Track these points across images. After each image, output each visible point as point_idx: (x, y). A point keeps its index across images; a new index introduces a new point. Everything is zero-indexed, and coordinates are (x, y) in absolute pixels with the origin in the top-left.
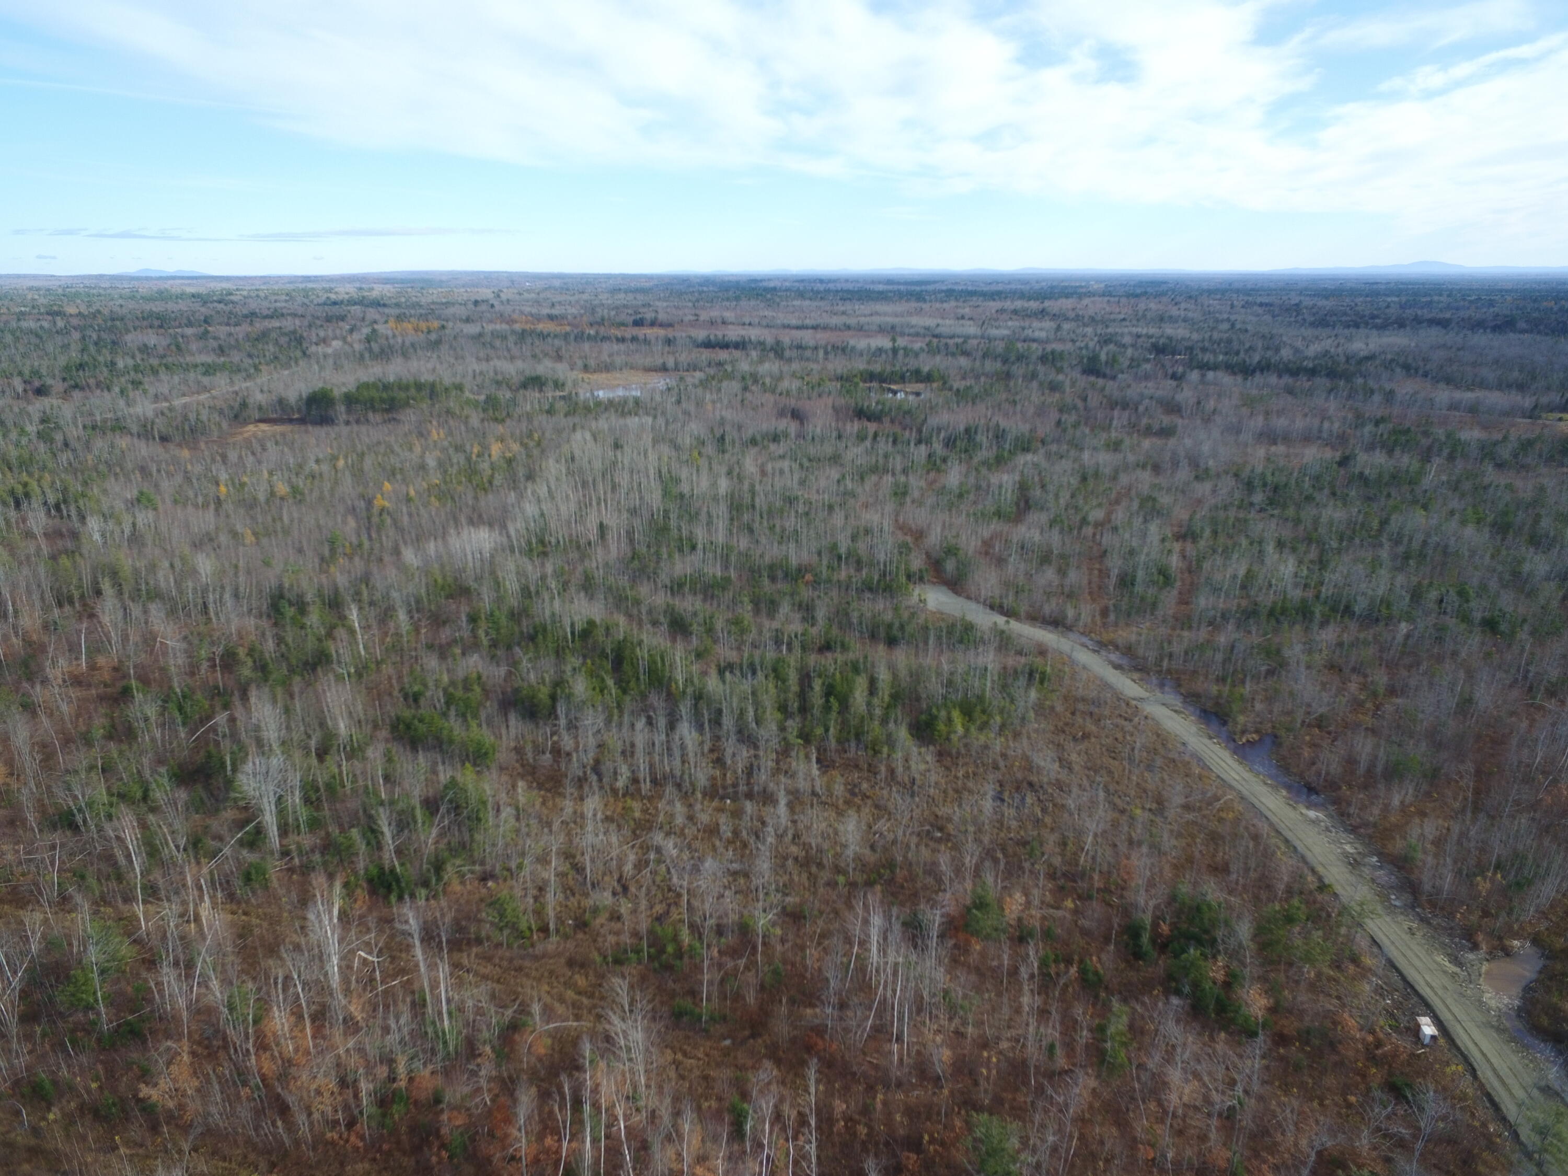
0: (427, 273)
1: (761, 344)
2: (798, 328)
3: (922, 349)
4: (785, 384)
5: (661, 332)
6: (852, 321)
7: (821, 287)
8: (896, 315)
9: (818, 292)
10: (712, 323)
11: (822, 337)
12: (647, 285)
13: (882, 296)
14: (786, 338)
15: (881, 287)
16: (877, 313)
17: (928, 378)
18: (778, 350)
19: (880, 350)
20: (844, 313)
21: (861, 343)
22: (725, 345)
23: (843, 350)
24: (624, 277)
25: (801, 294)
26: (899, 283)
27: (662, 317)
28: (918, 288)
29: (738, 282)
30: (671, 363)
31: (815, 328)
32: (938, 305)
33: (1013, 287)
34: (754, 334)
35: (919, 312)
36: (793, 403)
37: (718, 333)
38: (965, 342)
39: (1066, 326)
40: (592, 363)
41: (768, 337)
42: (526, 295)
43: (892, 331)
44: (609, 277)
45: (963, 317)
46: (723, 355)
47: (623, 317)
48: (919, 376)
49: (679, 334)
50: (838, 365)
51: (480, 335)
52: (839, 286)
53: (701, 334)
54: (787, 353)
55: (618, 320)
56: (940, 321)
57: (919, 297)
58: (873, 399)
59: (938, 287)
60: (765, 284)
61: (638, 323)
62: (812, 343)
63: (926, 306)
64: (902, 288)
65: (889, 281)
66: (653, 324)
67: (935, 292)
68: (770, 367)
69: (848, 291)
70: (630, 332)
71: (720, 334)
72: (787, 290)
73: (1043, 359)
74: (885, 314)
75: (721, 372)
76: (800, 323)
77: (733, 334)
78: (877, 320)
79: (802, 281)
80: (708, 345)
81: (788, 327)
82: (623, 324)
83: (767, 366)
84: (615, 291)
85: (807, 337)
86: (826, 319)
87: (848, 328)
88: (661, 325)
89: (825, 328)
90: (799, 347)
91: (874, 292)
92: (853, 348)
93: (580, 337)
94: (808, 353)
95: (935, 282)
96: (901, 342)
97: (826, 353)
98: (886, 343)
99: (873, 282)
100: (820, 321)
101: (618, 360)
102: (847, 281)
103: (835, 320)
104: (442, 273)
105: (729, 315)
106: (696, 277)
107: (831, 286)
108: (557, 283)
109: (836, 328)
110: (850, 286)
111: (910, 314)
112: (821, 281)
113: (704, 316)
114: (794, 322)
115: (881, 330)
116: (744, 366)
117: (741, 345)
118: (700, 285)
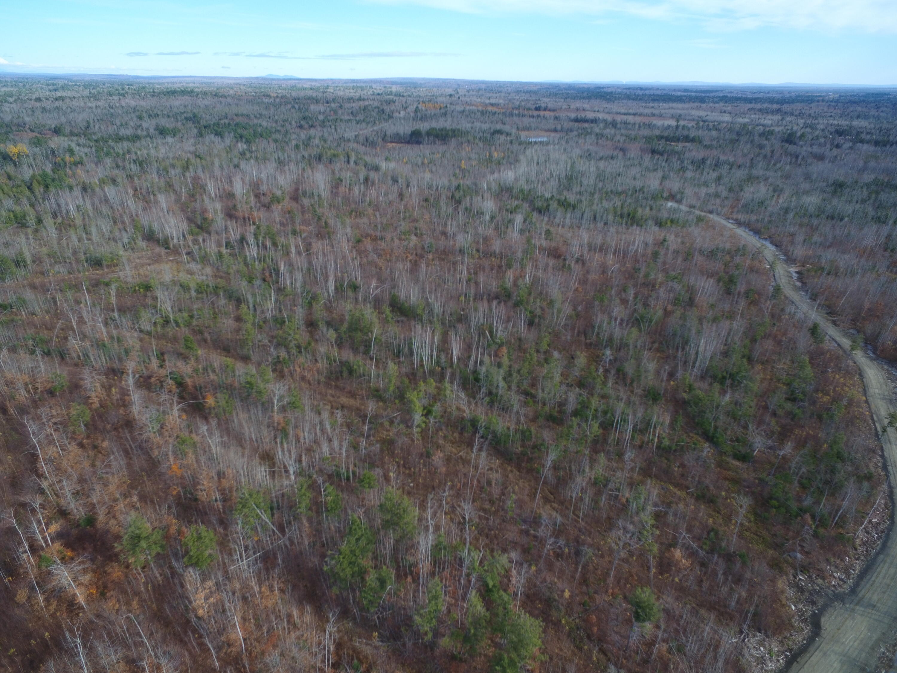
0: (411, 79)
1: (605, 121)
2: (625, 114)
3: (693, 127)
4: (618, 138)
5: (552, 114)
6: (656, 112)
7: (641, 93)
8: (683, 109)
9: (638, 95)
10: (577, 110)
11: (638, 119)
12: (534, 89)
13: (679, 99)
14: (619, 118)
15: (679, 94)
16: (672, 108)
17: (693, 140)
18: (614, 124)
19: (669, 126)
20: (652, 107)
21: (659, 122)
22: (586, 121)
23: (650, 126)
24: (521, 83)
25: (628, 97)
26: (692, 91)
27: (550, 106)
28: (703, 95)
29: (588, 88)
30: (559, 127)
31: (634, 114)
32: (711, 105)
33: (770, 95)
34: (601, 116)
35: (698, 108)
36: (621, 145)
37: (582, 115)
38: (719, 124)
39: (788, 119)
40: (521, 126)
41: (609, 118)
42: (471, 93)
43: (678, 118)
44: (512, 83)
45: (725, 112)
46: (586, 125)
47: (529, 105)
48: (687, 139)
49: (562, 115)
50: (645, 132)
51: (463, 111)
52: (652, 92)
53: (573, 115)
54: (619, 126)
55: (527, 106)
56: (709, 113)
57: (702, 100)
58: (661, 145)
59: (717, 94)
60: (605, 90)
61: (538, 109)
62: (632, 122)
63: (704, 105)
64: (693, 94)
65: (686, 90)
66: (545, 109)
67: (714, 97)
68: (609, 131)
69: (658, 95)
70: (535, 113)
71: (583, 116)
72: (619, 94)
73: (761, 135)
74: (678, 109)
75: (586, 133)
76: (626, 111)
77: (590, 115)
78: (672, 111)
79: (629, 89)
80: (577, 120)
81: (620, 113)
82: (529, 109)
83: (608, 130)
84: (518, 92)
85: (630, 119)
86: (642, 110)
87: (653, 115)
88: (550, 110)
89: (640, 115)
90: (625, 123)
91: (674, 96)
92: (655, 125)
93: (511, 114)
94: (630, 126)
95: (716, 91)
96: (682, 123)
97: (640, 127)
98: (673, 123)
99: (675, 90)
100: (638, 111)
101: (533, 125)
102: (658, 89)
103: (647, 111)
104: (419, 79)
105: (586, 106)
106: (563, 84)
107: (647, 92)
108: (483, 86)
109: (647, 115)
110: (659, 93)
111: (692, 109)
112: (641, 89)
113: (572, 106)
114: (623, 111)
115: (672, 117)
116: (597, 130)
117: (594, 121)
118: (566, 89)
